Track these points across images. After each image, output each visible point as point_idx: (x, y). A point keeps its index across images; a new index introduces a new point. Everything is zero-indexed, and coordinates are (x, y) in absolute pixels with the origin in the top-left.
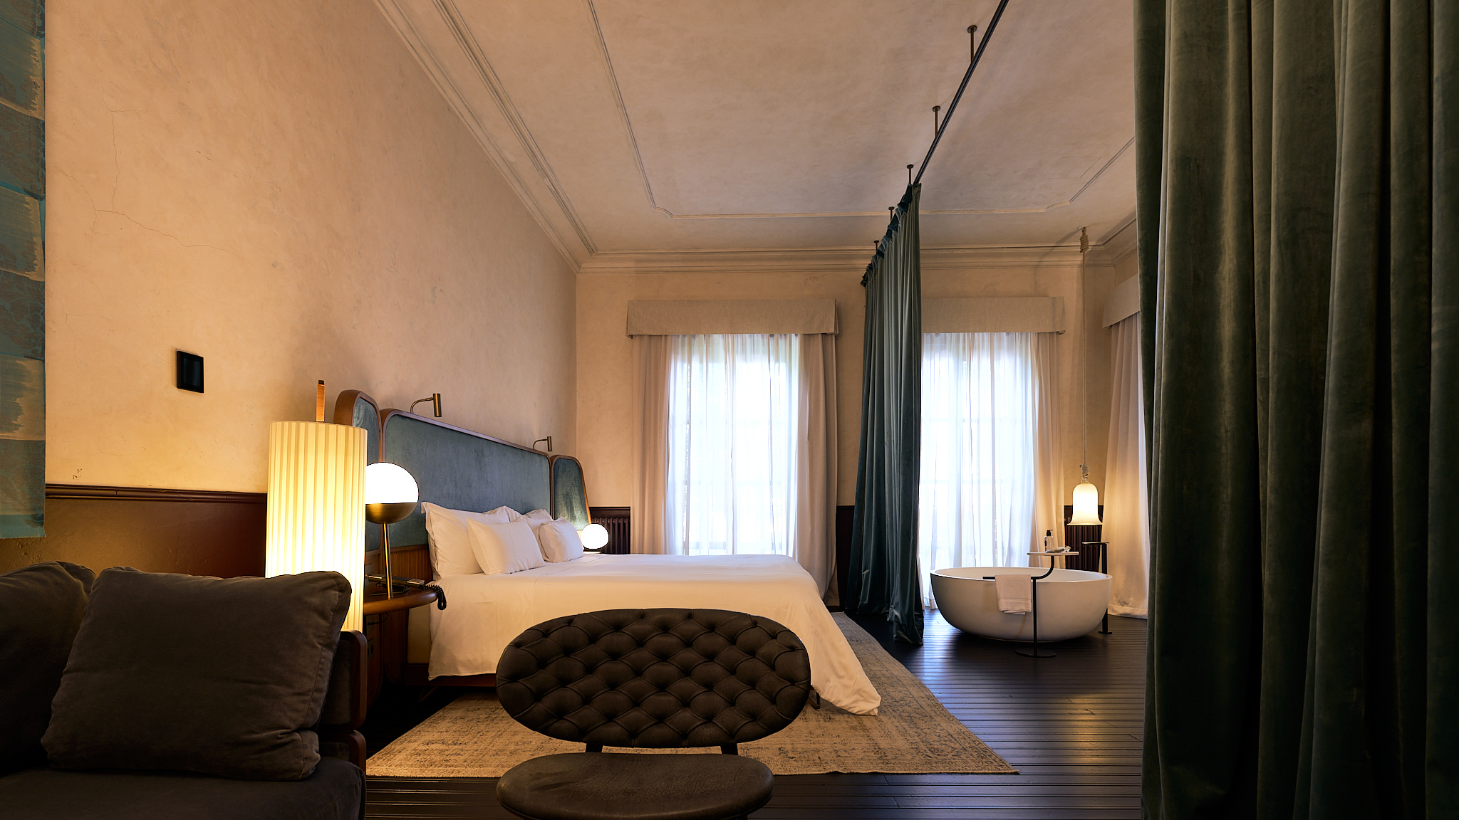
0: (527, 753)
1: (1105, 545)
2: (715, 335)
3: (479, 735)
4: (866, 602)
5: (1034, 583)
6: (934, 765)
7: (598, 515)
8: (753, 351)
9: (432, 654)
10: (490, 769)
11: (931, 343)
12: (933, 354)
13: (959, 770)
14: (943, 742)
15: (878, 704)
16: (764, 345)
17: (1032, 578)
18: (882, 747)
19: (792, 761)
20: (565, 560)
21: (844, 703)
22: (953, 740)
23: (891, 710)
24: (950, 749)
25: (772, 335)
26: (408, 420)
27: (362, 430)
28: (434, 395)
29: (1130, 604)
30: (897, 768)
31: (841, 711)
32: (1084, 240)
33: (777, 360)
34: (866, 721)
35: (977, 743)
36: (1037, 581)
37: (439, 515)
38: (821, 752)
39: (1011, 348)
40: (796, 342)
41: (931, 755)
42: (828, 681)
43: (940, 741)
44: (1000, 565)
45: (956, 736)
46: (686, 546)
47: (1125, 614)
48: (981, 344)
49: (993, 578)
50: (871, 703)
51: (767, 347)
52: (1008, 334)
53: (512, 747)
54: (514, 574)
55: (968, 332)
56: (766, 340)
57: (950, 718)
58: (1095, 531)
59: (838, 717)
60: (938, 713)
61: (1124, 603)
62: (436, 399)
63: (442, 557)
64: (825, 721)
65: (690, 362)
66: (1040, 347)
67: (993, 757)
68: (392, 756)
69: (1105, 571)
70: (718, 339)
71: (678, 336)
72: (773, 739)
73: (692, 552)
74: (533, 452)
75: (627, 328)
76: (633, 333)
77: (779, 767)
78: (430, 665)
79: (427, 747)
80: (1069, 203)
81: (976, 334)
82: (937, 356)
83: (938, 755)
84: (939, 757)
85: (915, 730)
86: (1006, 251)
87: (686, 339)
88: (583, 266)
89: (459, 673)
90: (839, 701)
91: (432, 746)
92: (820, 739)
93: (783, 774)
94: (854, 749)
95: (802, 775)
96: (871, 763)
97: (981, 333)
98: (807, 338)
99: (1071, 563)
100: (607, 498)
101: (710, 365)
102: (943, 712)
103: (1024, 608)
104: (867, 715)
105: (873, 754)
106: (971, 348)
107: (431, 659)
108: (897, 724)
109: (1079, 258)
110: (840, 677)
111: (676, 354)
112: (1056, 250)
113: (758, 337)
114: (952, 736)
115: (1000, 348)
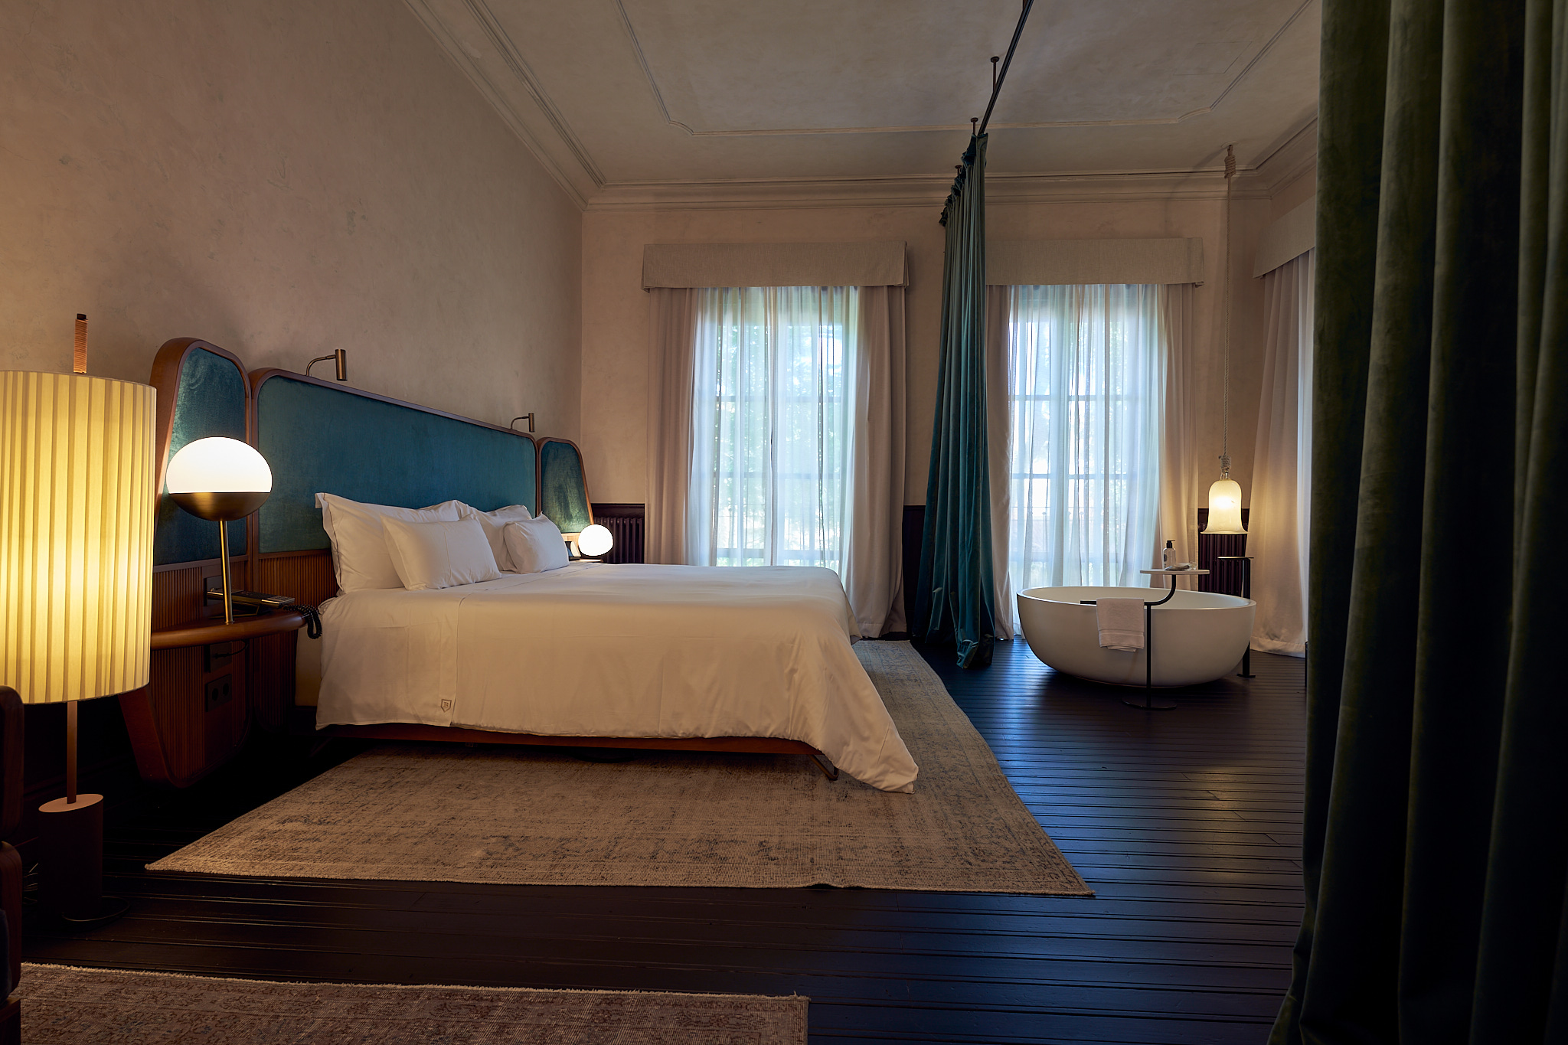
0: (410, 840)
1: (1248, 561)
2: (753, 289)
3: (361, 809)
4: (937, 629)
5: (1149, 610)
6: (973, 877)
7: (602, 513)
8: (801, 307)
9: (320, 696)
10: (346, 865)
11: (1028, 299)
12: (1030, 311)
13: (1008, 887)
14: (995, 840)
15: (913, 777)
16: (814, 301)
17: (1146, 604)
18: (906, 844)
19: (772, 867)
20: (536, 570)
21: (868, 775)
22: (1010, 836)
23: (934, 786)
24: (1003, 851)
25: (824, 289)
26: (299, 384)
27: (148, 388)
28: (337, 351)
29: (1281, 638)
30: (918, 882)
31: (864, 786)
32: (1230, 162)
33: (831, 321)
34: (896, 803)
35: (1043, 842)
36: (1152, 607)
37: (343, 510)
38: (818, 851)
39: (1131, 304)
40: (855, 297)
41: (972, 860)
42: (846, 744)
43: (992, 836)
44: (1113, 584)
45: (1014, 830)
46: (713, 555)
47: (1274, 650)
48: (1093, 299)
49: (1094, 603)
50: (903, 778)
51: (818, 304)
52: (1128, 286)
53: (394, 831)
54: (449, 590)
55: (1077, 283)
56: (817, 295)
57: (1013, 800)
58: (1236, 543)
59: (858, 795)
60: (998, 791)
61: (1274, 637)
62: (340, 356)
63: (347, 565)
64: (838, 799)
65: (721, 323)
66: (1170, 299)
67: (1063, 866)
68: (226, 840)
69: (1247, 596)
70: (757, 294)
71: (706, 289)
72: (757, 827)
73: (722, 562)
74: (510, 433)
75: (643, 279)
76: (650, 285)
77: (750, 873)
78: (319, 710)
79: (281, 827)
80: (1209, 110)
81: (1086, 286)
82: (1035, 315)
83: (983, 861)
84: (984, 865)
85: (959, 818)
86: (1126, 178)
87: (717, 293)
88: (590, 201)
89: (355, 721)
90: (860, 772)
91: (289, 826)
92: (823, 828)
93: (752, 886)
94: (865, 847)
95: (778, 888)
96: (884, 871)
97: (1093, 285)
98: (869, 293)
99: (1205, 584)
100: (620, 493)
101: (747, 327)
102: (1005, 790)
103: (1134, 644)
104: (898, 792)
105: (889, 857)
106: (1080, 305)
107: (319, 701)
108: (937, 807)
109: (1224, 188)
110: (865, 739)
111: (704, 312)
112: (1194, 177)
113: (807, 291)
114: (1009, 830)
115: (1117, 305)
